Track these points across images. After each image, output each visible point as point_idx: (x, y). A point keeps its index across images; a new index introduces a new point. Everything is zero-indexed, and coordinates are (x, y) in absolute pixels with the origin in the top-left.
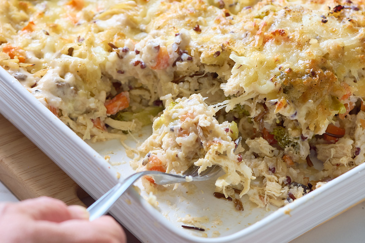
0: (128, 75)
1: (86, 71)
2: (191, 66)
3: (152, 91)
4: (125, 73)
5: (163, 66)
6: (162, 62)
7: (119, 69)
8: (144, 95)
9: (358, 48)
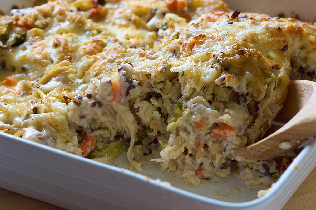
0: (89, 117)
1: (56, 121)
2: (143, 89)
3: (111, 128)
4: (86, 117)
5: (119, 98)
6: (117, 94)
7: (80, 115)
8: (104, 134)
9: (268, 34)
